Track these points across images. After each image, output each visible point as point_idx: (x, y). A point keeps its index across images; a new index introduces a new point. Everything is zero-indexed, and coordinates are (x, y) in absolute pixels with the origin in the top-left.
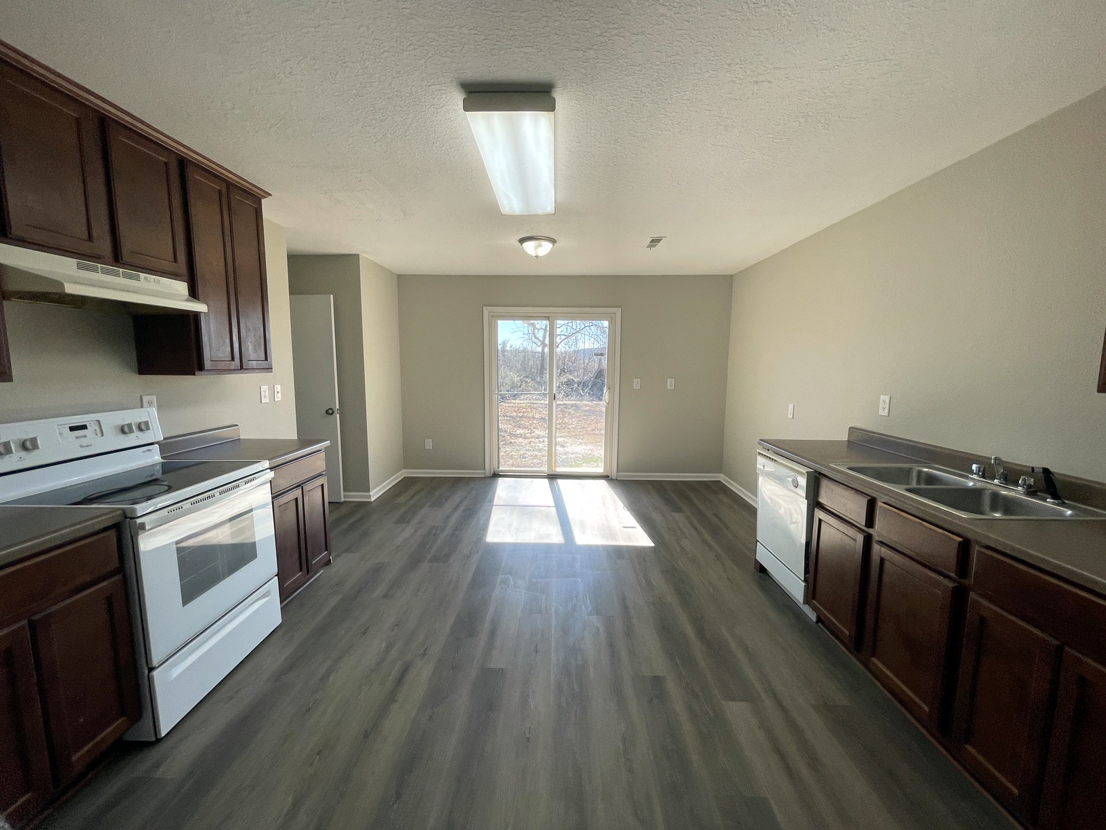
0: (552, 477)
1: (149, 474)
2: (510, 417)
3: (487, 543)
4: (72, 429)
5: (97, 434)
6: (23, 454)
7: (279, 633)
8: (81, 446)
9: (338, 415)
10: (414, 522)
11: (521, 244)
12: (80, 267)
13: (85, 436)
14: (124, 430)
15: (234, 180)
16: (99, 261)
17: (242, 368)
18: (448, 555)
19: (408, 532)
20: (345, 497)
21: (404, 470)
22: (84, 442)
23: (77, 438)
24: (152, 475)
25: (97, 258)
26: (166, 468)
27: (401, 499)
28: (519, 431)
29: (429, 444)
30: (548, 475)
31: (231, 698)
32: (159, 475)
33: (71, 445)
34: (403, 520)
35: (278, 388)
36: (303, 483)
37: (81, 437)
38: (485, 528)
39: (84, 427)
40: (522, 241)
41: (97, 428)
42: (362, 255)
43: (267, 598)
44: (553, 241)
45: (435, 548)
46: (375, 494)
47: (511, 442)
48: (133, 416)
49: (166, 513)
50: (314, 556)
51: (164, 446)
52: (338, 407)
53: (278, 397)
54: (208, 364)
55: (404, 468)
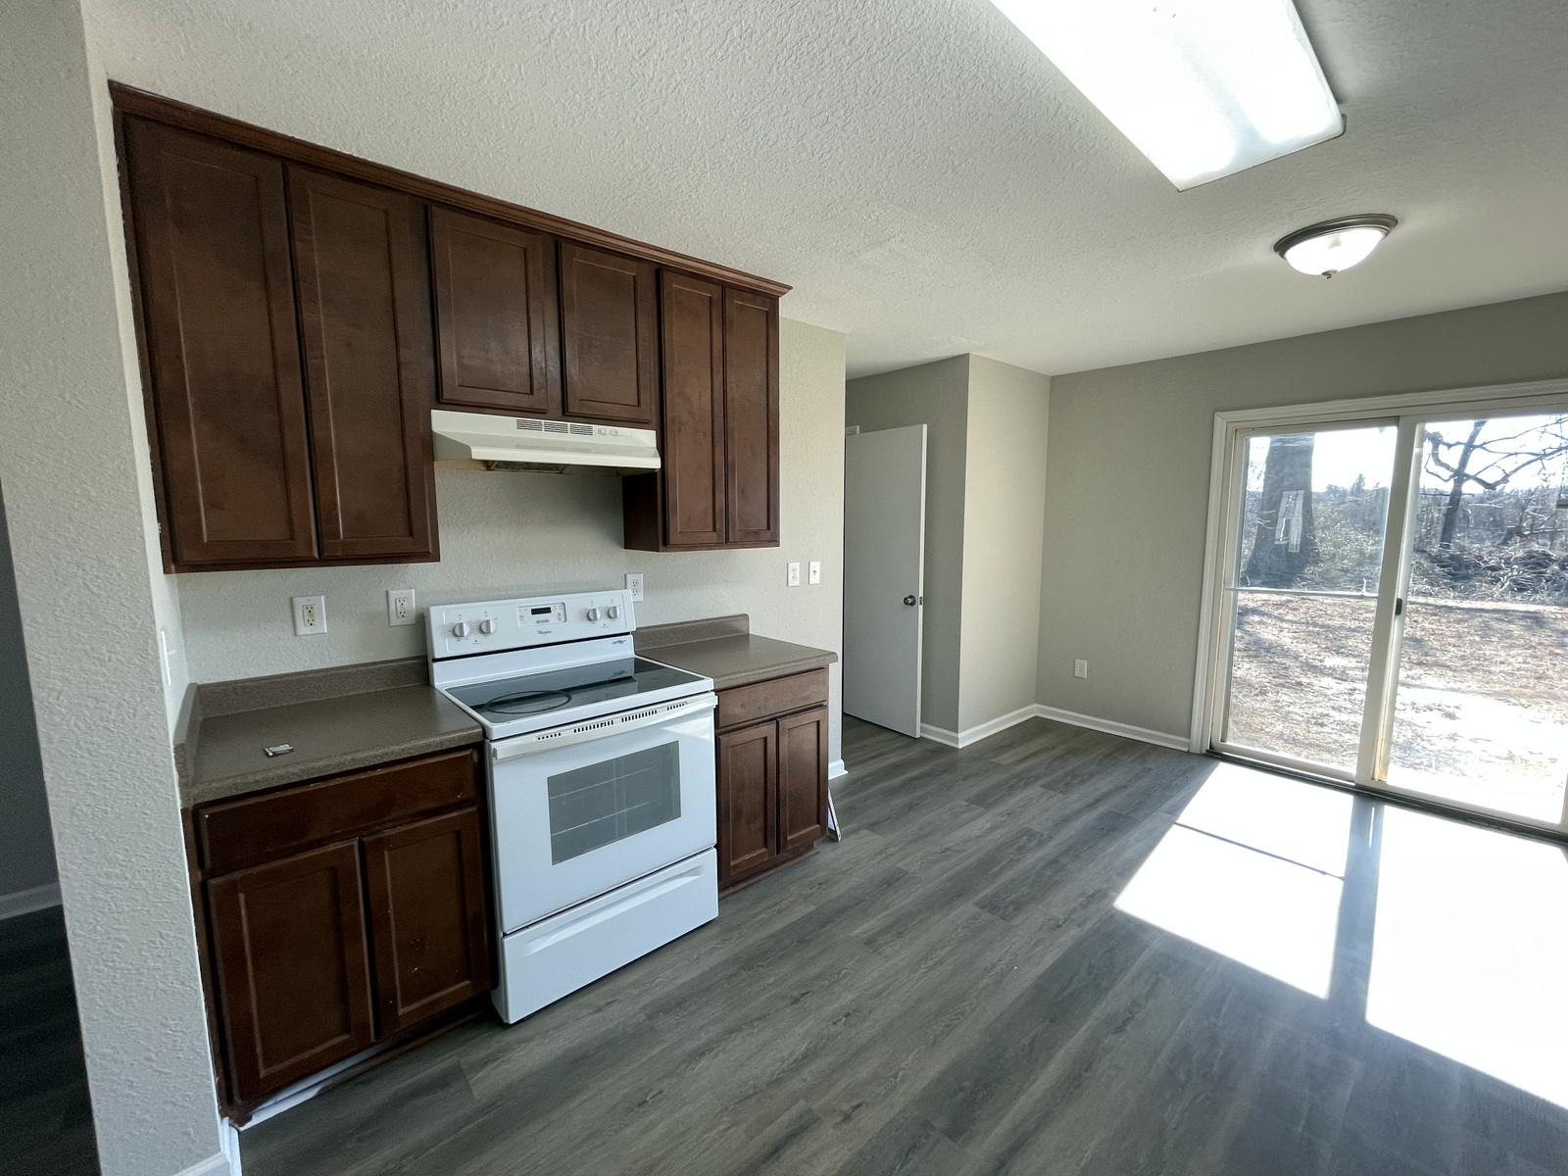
0: (1371, 795)
1: (620, 671)
2: (1322, 627)
3: (1114, 908)
4: (535, 612)
5: (560, 620)
6: (480, 637)
7: (708, 933)
8: (540, 632)
9: (921, 607)
10: (1002, 808)
11: (1282, 255)
12: (520, 426)
13: (547, 621)
14: (590, 617)
15: (734, 279)
16: (543, 416)
17: (727, 541)
18: (1019, 906)
19: (983, 823)
20: (923, 730)
21: (1035, 705)
22: (544, 627)
23: (538, 622)
24: (622, 672)
25: (539, 412)
26: (640, 666)
27: (1006, 758)
28: (1333, 661)
29: (1082, 668)
30: (1358, 786)
31: (599, 1010)
32: (630, 671)
33: (530, 630)
34: (984, 800)
35: (816, 565)
36: (780, 717)
37: (542, 621)
38: (1126, 871)
39: (547, 610)
40: (1283, 246)
41: (562, 612)
42: (974, 353)
43: (694, 878)
44: (1384, 222)
45: (1004, 878)
46: (966, 738)
47: (1299, 684)
48: (599, 600)
49: (536, 739)
50: (794, 828)
51: (642, 636)
52: (921, 594)
53: (815, 579)
54: (674, 538)
55: (1037, 702)
